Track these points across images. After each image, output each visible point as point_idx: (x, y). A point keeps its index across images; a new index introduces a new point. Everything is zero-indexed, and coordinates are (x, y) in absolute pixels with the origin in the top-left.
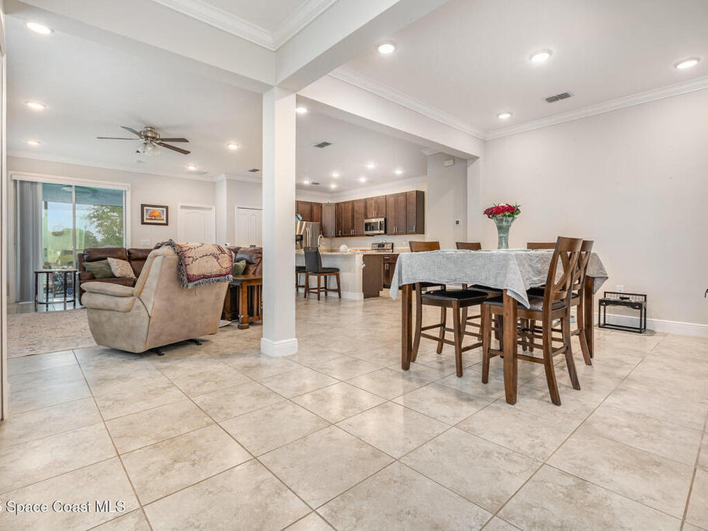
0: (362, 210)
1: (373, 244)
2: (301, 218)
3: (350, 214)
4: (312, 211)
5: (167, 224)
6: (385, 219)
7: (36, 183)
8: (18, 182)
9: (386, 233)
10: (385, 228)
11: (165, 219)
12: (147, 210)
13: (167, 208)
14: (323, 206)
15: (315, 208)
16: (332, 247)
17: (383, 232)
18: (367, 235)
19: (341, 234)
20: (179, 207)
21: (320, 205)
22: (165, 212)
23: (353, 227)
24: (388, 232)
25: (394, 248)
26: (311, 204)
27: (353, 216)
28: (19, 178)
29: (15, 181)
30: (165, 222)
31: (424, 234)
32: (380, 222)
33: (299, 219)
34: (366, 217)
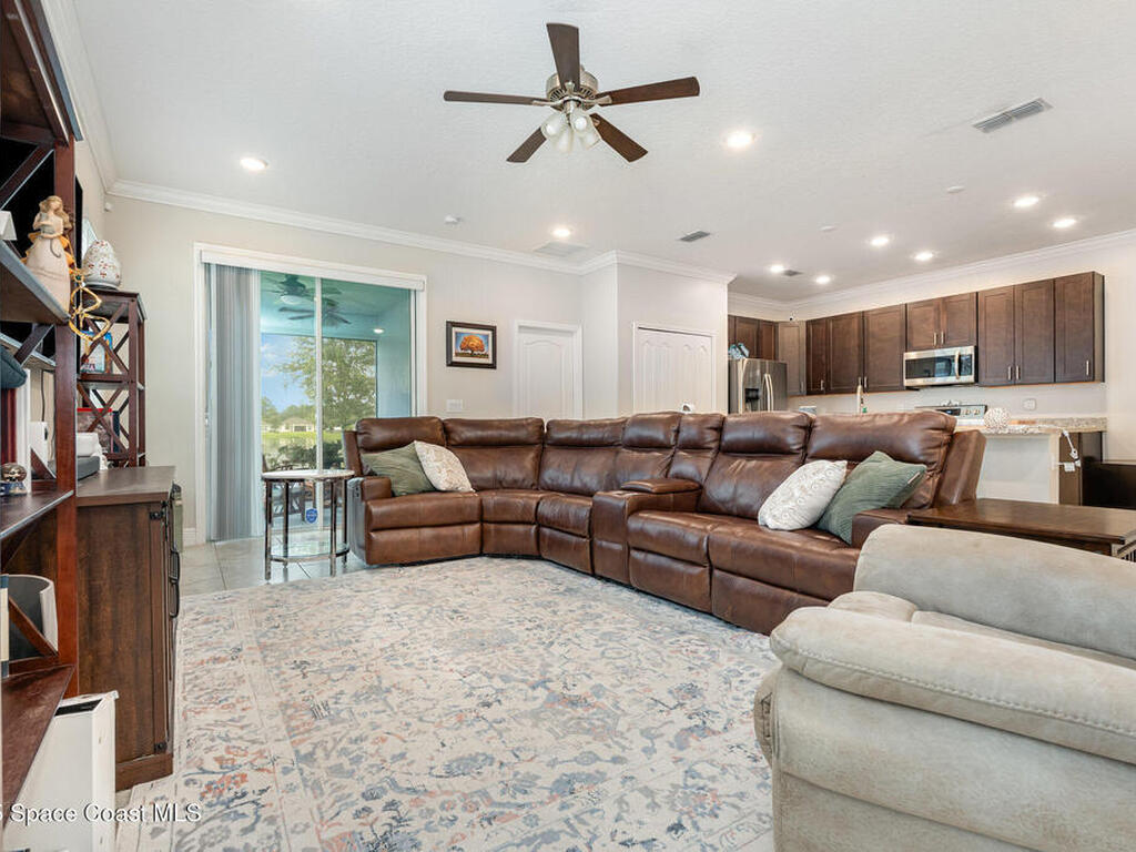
0: (896, 333)
2: (747, 352)
3: (854, 341)
4: (759, 337)
5: (493, 366)
6: (976, 349)
7: (247, 270)
8: (213, 270)
10: (976, 369)
11: (491, 356)
12: (456, 333)
13: (493, 329)
14: (780, 327)
15: (764, 332)
17: (971, 378)
18: (909, 388)
19: (827, 386)
20: (516, 329)
21: (772, 326)
22: (490, 338)
23: (864, 373)
27: (863, 347)
28: (215, 260)
29: (208, 266)
30: (490, 361)
31: (1104, 381)
32: (960, 356)
33: (743, 353)
34: (908, 347)
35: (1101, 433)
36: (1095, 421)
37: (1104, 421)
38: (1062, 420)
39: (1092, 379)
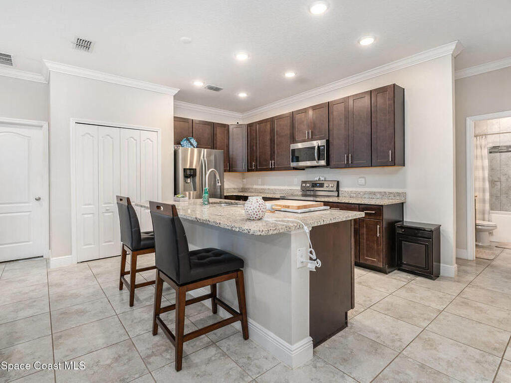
0: (287, 131)
1: (303, 182)
2: (195, 144)
3: (268, 138)
4: (214, 135)
6: (328, 142)
9: (328, 164)
10: (327, 156)
14: (231, 128)
15: (219, 131)
16: (243, 184)
17: (323, 163)
18: (295, 169)
19: (256, 166)
21: (225, 127)
23: (272, 158)
24: (332, 163)
25: (341, 189)
26: (213, 125)
27: (272, 141)
31: (404, 166)
32: (319, 147)
33: (192, 144)
34: (294, 141)
35: (403, 203)
36: (399, 194)
37: (404, 194)
38: (380, 193)
39: (393, 163)
